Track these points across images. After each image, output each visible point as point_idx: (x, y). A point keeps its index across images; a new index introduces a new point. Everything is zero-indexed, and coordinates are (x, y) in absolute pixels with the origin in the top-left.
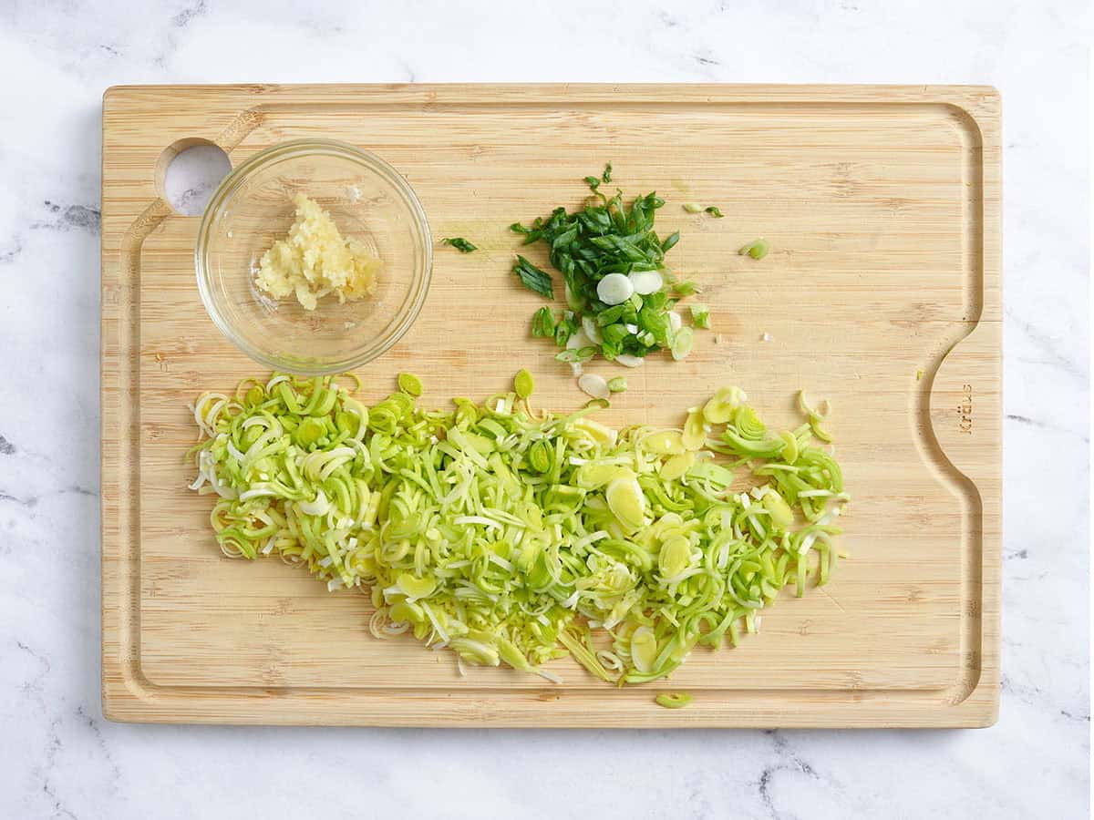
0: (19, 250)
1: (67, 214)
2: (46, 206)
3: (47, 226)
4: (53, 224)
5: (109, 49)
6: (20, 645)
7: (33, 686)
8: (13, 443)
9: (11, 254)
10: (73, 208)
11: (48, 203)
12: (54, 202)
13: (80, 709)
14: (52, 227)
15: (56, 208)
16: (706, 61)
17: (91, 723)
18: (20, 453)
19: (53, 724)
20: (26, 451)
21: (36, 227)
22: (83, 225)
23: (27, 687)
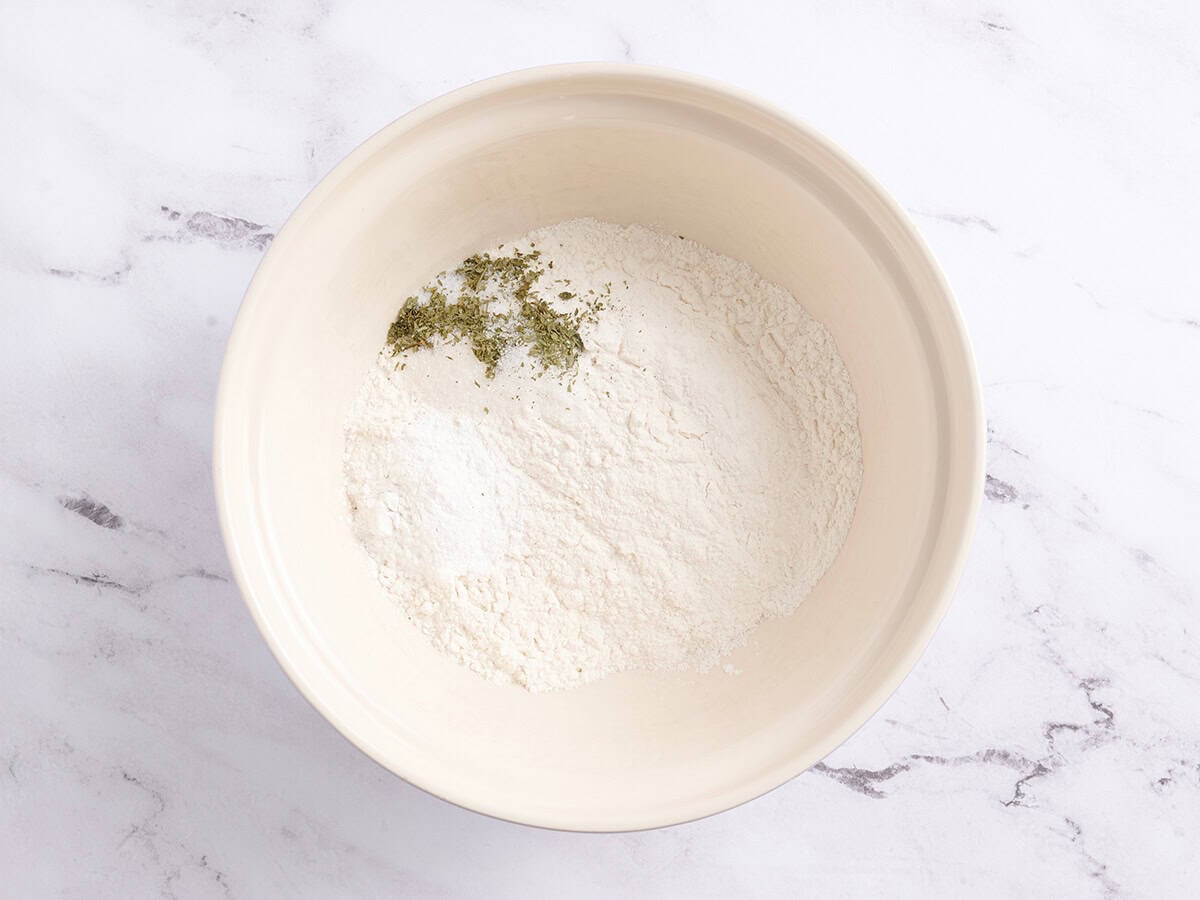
0: (129, 268)
1: (190, 221)
2: (163, 212)
3: (164, 237)
4: (172, 235)
5: (243, 15)
6: (126, 775)
7: (143, 830)
8: (120, 515)
9: (118, 273)
10: (198, 214)
11: (165, 209)
12: (173, 208)
13: (204, 858)
14: (171, 239)
15: (175, 215)
16: (995, 26)
17: (218, 877)
18: (128, 528)
19: (169, 879)
20: (135, 524)
21: (149, 239)
22: (210, 235)
23: (135, 829)
